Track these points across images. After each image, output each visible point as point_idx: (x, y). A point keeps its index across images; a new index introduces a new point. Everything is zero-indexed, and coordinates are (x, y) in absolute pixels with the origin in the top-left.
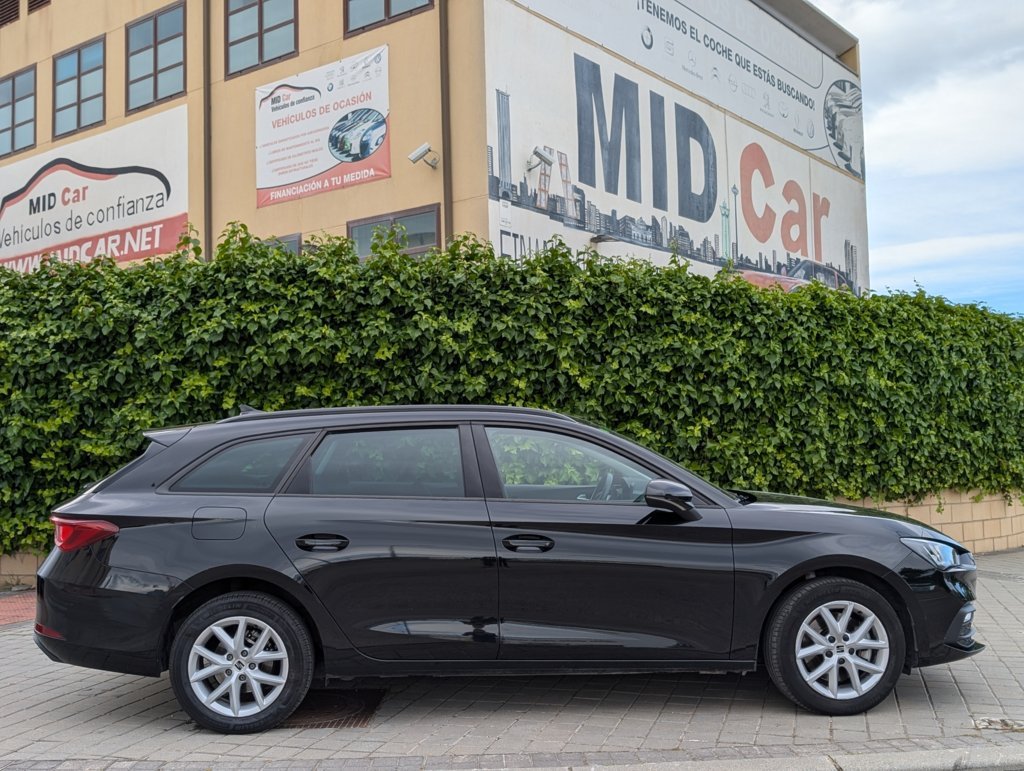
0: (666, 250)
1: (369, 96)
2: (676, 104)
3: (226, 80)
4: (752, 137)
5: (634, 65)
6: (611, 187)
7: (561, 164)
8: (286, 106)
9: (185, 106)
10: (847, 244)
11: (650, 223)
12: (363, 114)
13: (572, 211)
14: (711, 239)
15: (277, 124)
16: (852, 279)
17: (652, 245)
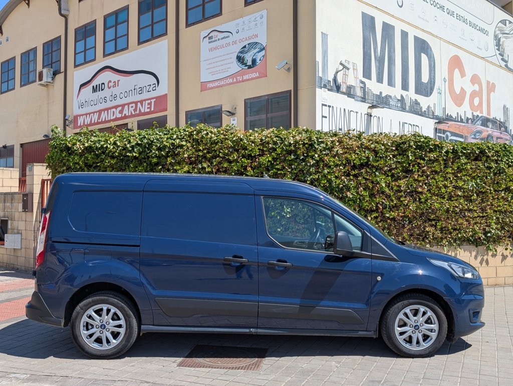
0: (408, 112)
1: (257, 36)
2: (414, 36)
3: (186, 28)
4: (454, 51)
5: (393, 16)
6: (380, 80)
7: (354, 69)
8: (216, 41)
9: (167, 40)
10: (504, 106)
11: (400, 99)
12: (253, 45)
13: (359, 93)
14: (432, 106)
15: (211, 50)
16: (507, 125)
17: (400, 109)
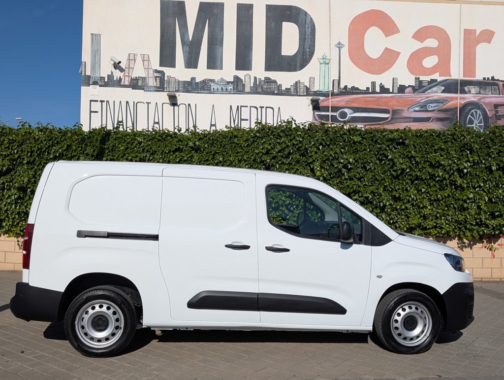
0: (248, 93)
2: (266, 5)
4: (368, 6)
7: (143, 61)
11: (232, 80)
14: (305, 81)
17: (232, 92)
